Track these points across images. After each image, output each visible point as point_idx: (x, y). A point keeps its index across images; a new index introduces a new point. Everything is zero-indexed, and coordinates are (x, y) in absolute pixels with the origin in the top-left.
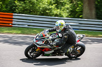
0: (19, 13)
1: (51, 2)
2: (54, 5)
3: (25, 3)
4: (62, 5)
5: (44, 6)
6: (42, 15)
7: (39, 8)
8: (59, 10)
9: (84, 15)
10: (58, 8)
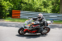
0: (23, 10)
1: (41, 4)
2: (43, 6)
3: (27, 5)
4: (48, 6)
5: (37, 7)
6: (36, 11)
7: (35, 8)
8: (45, 9)
9: (60, 12)
10: (45, 8)
